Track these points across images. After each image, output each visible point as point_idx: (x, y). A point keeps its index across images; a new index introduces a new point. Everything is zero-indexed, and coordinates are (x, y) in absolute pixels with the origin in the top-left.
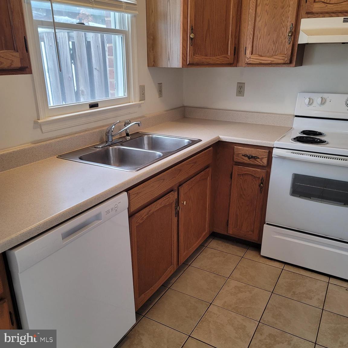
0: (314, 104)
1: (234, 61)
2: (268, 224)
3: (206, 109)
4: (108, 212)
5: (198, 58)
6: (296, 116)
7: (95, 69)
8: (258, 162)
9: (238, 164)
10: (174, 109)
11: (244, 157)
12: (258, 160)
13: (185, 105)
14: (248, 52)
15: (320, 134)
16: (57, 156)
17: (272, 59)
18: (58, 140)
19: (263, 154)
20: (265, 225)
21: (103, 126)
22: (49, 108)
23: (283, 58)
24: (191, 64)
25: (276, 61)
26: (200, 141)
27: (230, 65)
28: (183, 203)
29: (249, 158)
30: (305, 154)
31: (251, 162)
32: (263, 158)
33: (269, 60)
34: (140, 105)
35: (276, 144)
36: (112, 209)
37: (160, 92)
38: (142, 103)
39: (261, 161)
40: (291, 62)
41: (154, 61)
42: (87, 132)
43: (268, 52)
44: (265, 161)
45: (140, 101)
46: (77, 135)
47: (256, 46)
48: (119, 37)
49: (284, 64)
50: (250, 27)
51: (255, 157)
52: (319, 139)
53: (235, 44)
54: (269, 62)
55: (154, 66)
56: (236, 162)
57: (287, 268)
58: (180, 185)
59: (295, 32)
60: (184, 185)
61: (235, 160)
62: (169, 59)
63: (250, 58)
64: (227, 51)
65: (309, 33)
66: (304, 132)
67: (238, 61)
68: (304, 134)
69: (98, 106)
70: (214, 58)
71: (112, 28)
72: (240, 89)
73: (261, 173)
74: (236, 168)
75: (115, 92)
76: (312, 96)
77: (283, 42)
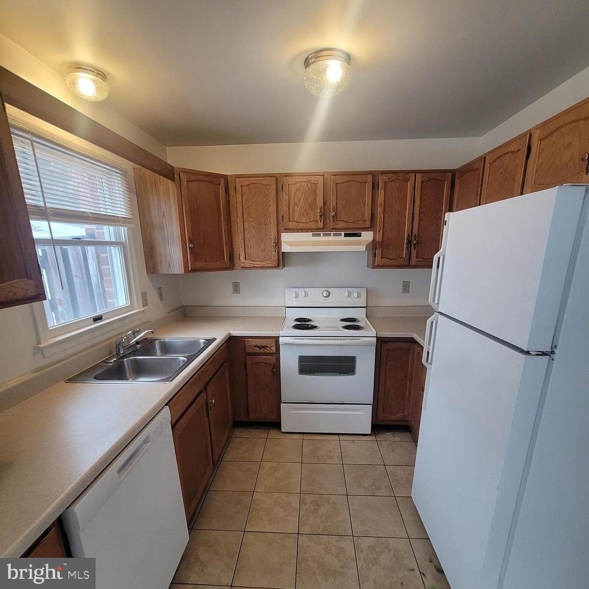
0: (300, 296)
1: (231, 266)
2: (284, 403)
3: (206, 307)
4: (155, 432)
5: (199, 265)
6: (287, 307)
7: (76, 276)
8: (268, 350)
9: (251, 354)
10: (175, 310)
11: (255, 348)
12: (267, 348)
13: (184, 305)
14: (242, 257)
15: (309, 320)
16: (65, 380)
17: (263, 264)
18: (64, 362)
19: (271, 343)
20: (281, 404)
21: (110, 338)
22: (49, 329)
23: (272, 263)
24: (193, 270)
25: (266, 265)
26: (215, 339)
27: (227, 269)
28: (212, 402)
29: (260, 348)
30: (305, 339)
31: (262, 351)
32: (271, 347)
33: (261, 264)
34: (143, 311)
35: (281, 333)
36: (158, 428)
37: (161, 296)
38: (145, 310)
39: (270, 349)
40: (278, 266)
41: (154, 269)
42: (94, 348)
43: (259, 258)
44: (274, 349)
45: (143, 307)
46: (84, 353)
47: (248, 253)
48: (115, 249)
49: (274, 267)
50: (241, 238)
51: (265, 346)
52: (310, 325)
53: (230, 252)
54: (261, 266)
55: (153, 273)
56: (248, 353)
57: (306, 437)
58: (207, 385)
59: (278, 243)
60: (210, 384)
61: (247, 351)
62: (170, 266)
63: (244, 263)
64: (224, 258)
65: (290, 244)
66: (297, 320)
67: (233, 265)
68: (298, 321)
69: (102, 319)
70: (213, 264)
71: (106, 240)
72: (236, 288)
73: (272, 359)
74: (249, 359)
75: (115, 300)
76: (297, 290)
77: (270, 250)
